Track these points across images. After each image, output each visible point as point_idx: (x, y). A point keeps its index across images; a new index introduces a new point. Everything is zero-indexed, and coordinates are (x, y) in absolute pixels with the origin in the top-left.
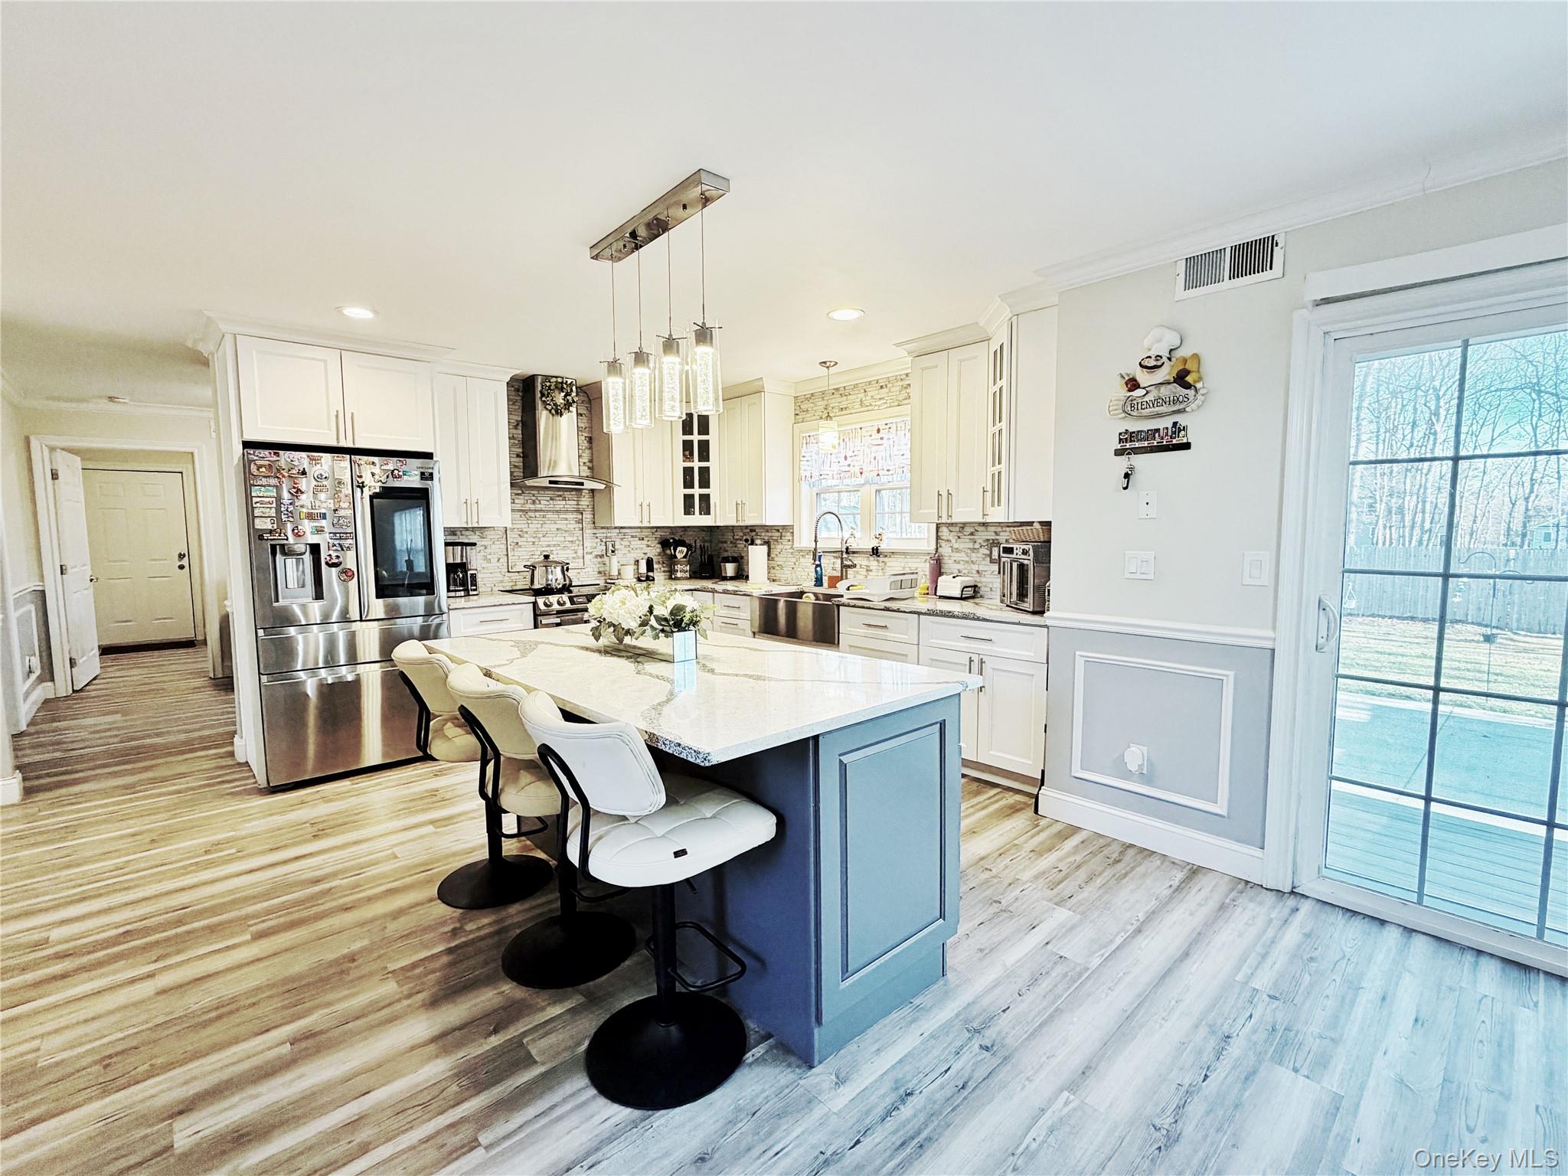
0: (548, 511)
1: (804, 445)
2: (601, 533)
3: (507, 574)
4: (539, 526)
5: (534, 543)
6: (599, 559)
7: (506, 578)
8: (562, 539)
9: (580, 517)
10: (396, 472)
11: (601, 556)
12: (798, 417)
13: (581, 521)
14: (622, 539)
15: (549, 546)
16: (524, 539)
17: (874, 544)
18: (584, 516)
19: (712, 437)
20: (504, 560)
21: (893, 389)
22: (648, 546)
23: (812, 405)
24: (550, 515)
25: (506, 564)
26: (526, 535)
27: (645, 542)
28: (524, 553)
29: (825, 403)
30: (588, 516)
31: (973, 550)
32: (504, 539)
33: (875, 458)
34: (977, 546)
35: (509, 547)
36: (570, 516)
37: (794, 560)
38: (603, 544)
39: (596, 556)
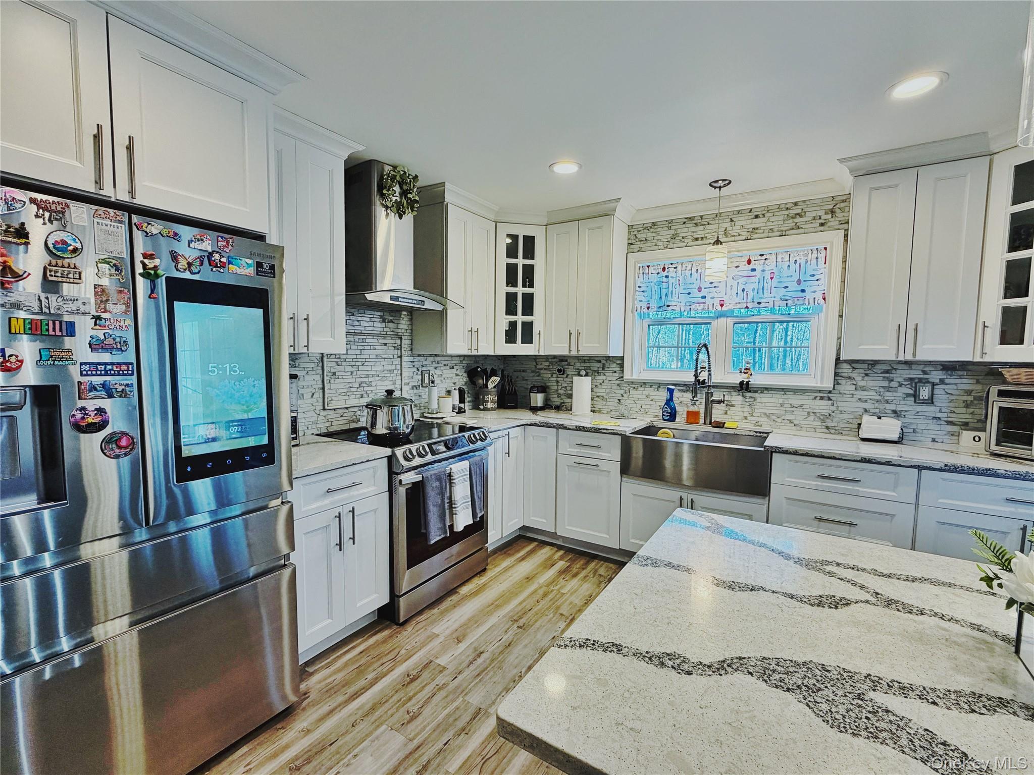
0: (369, 334)
1: (641, 275)
2: (418, 362)
3: (323, 413)
4: (358, 352)
5: (352, 372)
6: (415, 391)
7: (321, 418)
8: (381, 368)
9: (399, 342)
10: (216, 256)
11: (416, 387)
12: (632, 246)
13: (400, 347)
14: (436, 368)
15: (368, 376)
16: (342, 368)
17: (743, 378)
18: (403, 341)
19: (538, 263)
20: (319, 395)
21: (772, 219)
22: (457, 375)
23: (654, 234)
24: (369, 340)
25: (321, 400)
26: (344, 364)
27: (454, 371)
28: (342, 386)
29: (672, 232)
30: (406, 342)
31: (888, 389)
32: (320, 368)
33: (743, 290)
34: (894, 384)
35: (326, 378)
36: (388, 341)
37: (622, 392)
38: (420, 373)
39: (413, 388)
